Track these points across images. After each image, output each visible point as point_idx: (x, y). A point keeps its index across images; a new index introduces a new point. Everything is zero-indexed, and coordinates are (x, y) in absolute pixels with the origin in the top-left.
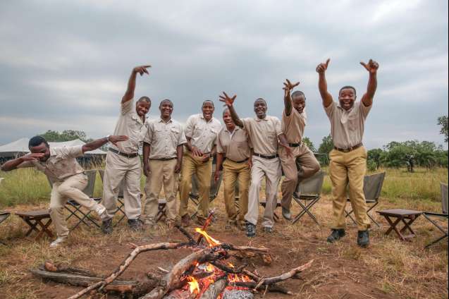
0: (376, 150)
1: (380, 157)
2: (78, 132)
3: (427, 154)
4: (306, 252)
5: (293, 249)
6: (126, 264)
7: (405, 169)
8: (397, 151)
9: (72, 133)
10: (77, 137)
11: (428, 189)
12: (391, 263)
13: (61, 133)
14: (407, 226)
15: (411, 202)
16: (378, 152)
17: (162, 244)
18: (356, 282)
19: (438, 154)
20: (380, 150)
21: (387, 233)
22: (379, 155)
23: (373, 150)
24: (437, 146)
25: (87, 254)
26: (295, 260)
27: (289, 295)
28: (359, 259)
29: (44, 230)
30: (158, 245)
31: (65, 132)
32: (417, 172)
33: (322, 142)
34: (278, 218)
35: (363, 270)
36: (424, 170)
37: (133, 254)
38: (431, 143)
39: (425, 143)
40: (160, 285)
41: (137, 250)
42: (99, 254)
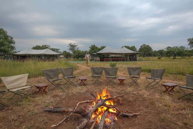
0: (161, 50)
1: (163, 53)
2: (47, 45)
3: (182, 52)
4: (135, 100)
5: (130, 99)
6: (75, 109)
7: (172, 57)
8: (170, 51)
9: (45, 46)
10: (47, 48)
11: (181, 70)
12: (166, 106)
13: (41, 46)
14: (172, 89)
15: (174, 75)
16: (162, 51)
17: (87, 101)
18: (153, 115)
19: (186, 51)
20: (163, 50)
21: (164, 92)
22: (162, 52)
23: (160, 50)
24: (186, 48)
25: (60, 101)
26: (131, 103)
27: (130, 118)
28: (154, 104)
29: (44, 91)
30: (85, 101)
31: (43, 45)
32: (177, 59)
33: (140, 48)
34: (124, 84)
35: (155, 109)
36: (180, 57)
37: (77, 105)
38: (184, 47)
39: (181, 47)
40: (88, 117)
41: (79, 104)
42: (64, 101)
